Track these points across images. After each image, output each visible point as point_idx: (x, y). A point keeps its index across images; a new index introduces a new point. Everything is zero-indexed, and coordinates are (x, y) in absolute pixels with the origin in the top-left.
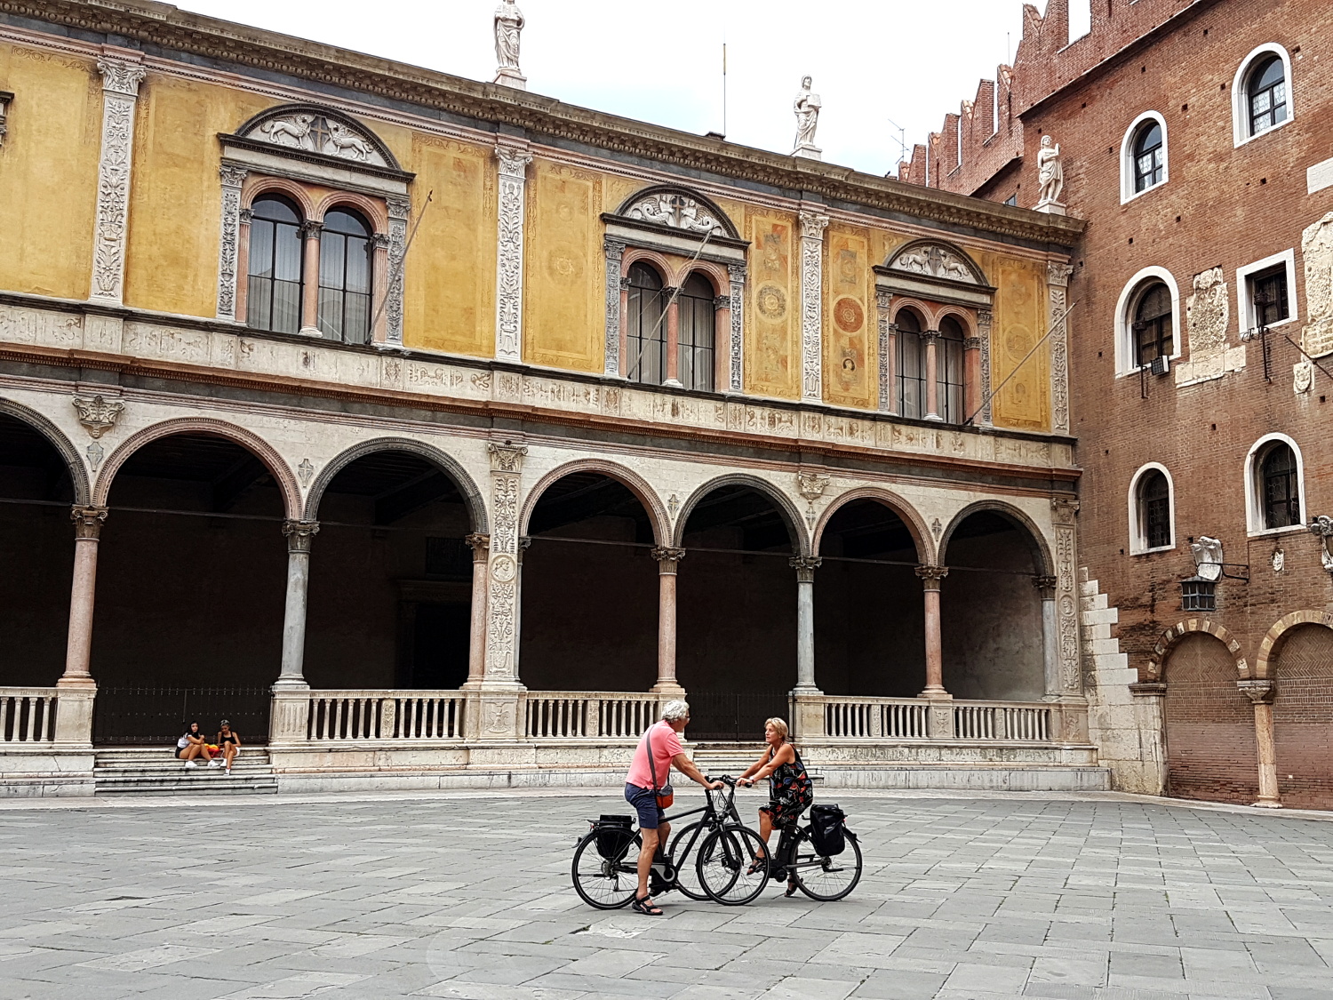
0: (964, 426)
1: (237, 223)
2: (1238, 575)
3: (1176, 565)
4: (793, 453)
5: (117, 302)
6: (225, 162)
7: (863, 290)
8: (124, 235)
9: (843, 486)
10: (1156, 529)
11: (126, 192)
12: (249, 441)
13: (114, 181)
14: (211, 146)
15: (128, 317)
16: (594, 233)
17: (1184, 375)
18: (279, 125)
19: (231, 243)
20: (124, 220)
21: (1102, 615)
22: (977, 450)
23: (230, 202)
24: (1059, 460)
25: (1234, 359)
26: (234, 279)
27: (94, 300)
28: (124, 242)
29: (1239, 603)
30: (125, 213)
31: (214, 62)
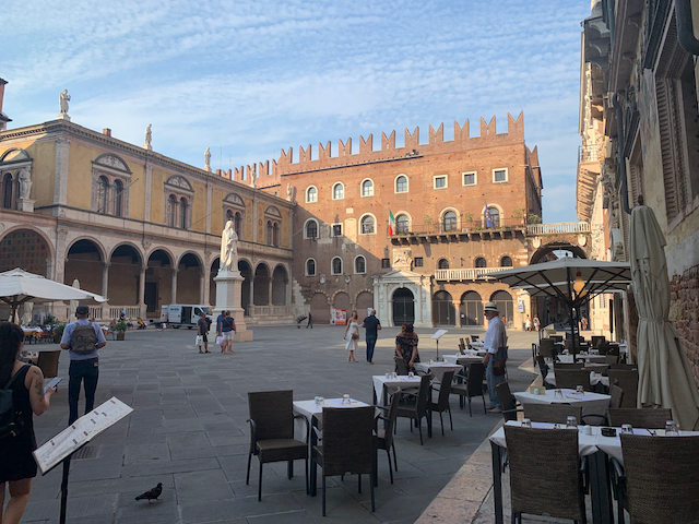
0: (276, 247)
1: (167, 202)
2: (328, 282)
3: (316, 279)
4: (252, 253)
6: (165, 188)
7: (262, 218)
8: (150, 205)
9: (259, 260)
10: (311, 271)
11: (150, 195)
12: (168, 251)
14: (162, 184)
15: (151, 224)
16: (222, 203)
17: (319, 242)
18: (174, 180)
19: (166, 207)
20: (150, 202)
21: (297, 288)
22: (279, 252)
23: (166, 197)
24: (290, 254)
25: (330, 241)
26: (166, 215)
27: (146, 220)
28: (150, 207)
29: (328, 287)
30: (150, 200)
31: (163, 165)
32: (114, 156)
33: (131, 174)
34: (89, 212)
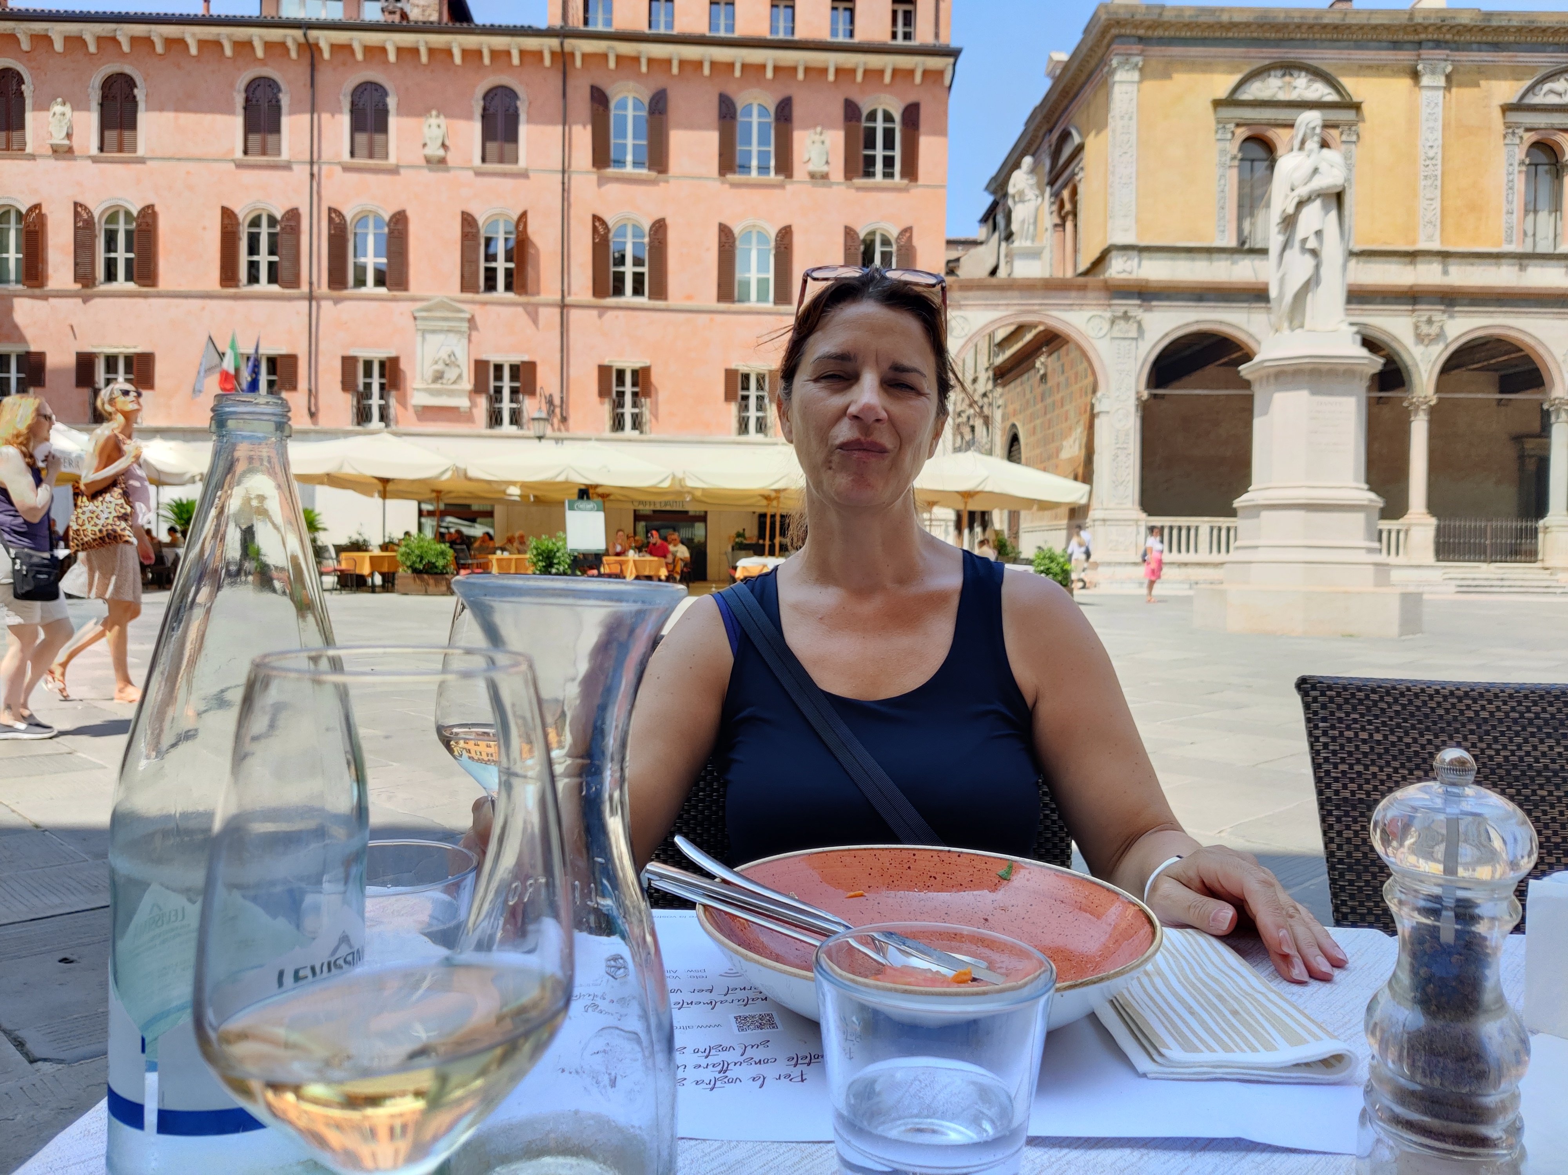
1: (1516, 172)
5: (1436, 246)
6: (1508, 126)
8: (1438, 193)
11: (1439, 162)
12: (1527, 339)
13: (1431, 154)
14: (1497, 113)
15: (1444, 255)
18: (1547, 86)
19: (1511, 188)
20: (1439, 183)
23: (1511, 156)
26: (1515, 215)
27: (1422, 245)
28: (1439, 199)
30: (1439, 177)
31: (1496, 46)
32: (1288, 68)
33: (1356, 107)
34: (1210, 251)
